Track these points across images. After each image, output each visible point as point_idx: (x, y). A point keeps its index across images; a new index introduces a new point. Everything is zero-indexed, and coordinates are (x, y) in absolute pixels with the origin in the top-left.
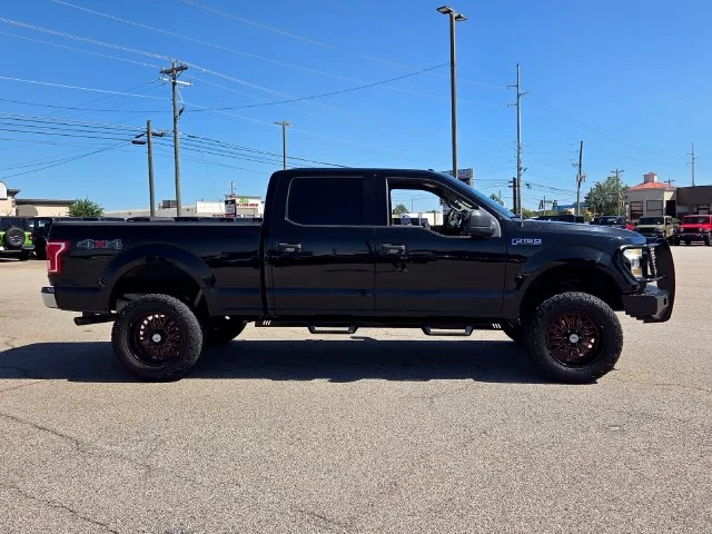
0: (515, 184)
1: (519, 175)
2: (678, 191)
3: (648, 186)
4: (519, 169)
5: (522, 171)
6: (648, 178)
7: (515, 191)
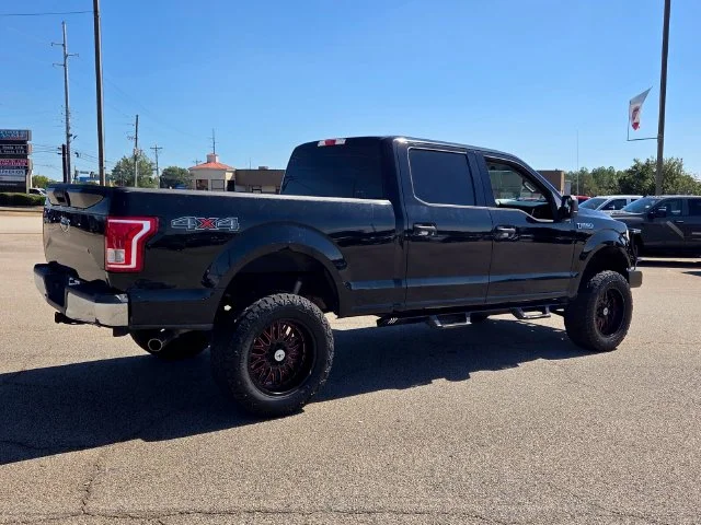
0: (65, 150)
1: (68, 143)
2: (237, 173)
3: (212, 165)
4: (69, 136)
5: (71, 138)
6: (211, 159)
7: (64, 159)
